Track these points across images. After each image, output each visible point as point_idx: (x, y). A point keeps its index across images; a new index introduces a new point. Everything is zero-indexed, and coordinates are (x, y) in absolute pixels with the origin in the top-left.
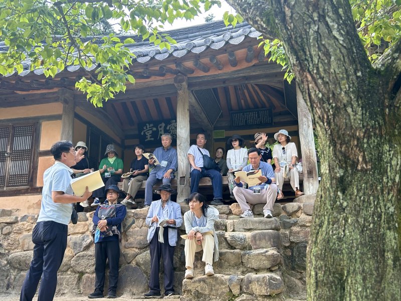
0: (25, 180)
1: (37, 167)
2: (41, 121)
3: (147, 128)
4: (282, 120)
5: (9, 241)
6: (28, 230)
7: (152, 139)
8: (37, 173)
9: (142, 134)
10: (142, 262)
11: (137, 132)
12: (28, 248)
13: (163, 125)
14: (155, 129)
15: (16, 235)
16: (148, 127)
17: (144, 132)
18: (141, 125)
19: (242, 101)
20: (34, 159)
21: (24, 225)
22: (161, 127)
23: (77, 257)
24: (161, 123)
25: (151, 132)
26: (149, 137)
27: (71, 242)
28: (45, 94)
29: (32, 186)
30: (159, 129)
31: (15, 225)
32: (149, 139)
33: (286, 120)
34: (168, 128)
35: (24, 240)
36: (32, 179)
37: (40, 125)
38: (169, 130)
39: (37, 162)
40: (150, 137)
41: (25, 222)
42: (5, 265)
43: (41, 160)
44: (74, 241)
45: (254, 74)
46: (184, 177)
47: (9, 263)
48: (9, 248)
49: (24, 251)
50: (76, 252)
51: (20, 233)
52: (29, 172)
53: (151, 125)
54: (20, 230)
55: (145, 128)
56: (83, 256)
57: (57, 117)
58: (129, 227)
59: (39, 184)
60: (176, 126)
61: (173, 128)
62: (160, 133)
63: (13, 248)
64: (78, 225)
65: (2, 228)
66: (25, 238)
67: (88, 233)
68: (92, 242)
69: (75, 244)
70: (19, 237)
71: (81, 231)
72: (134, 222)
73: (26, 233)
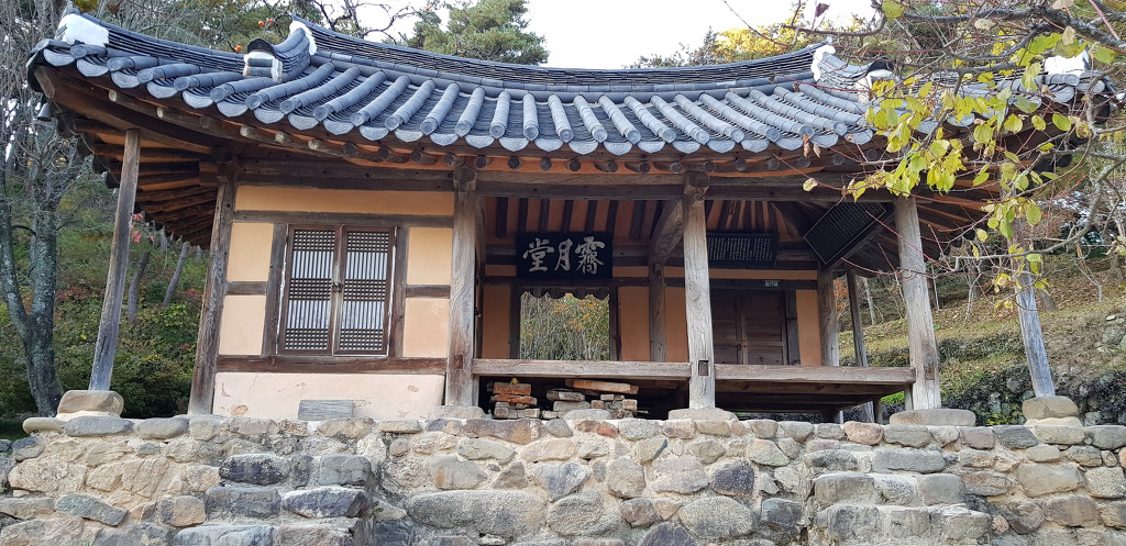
0: (376, 340)
1: (402, 317)
2: (406, 226)
3: (535, 247)
5: (407, 468)
6: (448, 449)
7: (545, 269)
8: (402, 329)
9: (525, 256)
10: (690, 522)
11: (512, 252)
12: (451, 484)
13: (569, 243)
14: (551, 250)
15: (420, 457)
16: (538, 244)
17: (530, 255)
18: (524, 240)
20: (394, 300)
21: (436, 437)
22: (563, 247)
23: (560, 505)
24: (565, 240)
25: (543, 254)
26: (537, 263)
27: (542, 475)
28: (417, 172)
29: (392, 354)
30: (561, 251)
31: (416, 437)
32: (537, 268)
33: (798, 259)
34: (578, 251)
35: (442, 468)
36: (392, 340)
38: (580, 254)
39: (403, 308)
40: (541, 265)
41: (440, 433)
43: (411, 304)
44: (547, 475)
46: (707, 361)
48: (408, 482)
49: (443, 490)
50: (556, 495)
52: (386, 325)
53: (546, 242)
54: (430, 447)
55: (531, 246)
56: (572, 504)
58: (659, 453)
59: (408, 352)
60: (594, 248)
61: (588, 251)
62: (561, 258)
63: (415, 483)
64: (556, 443)
65: (388, 443)
66: (442, 465)
67: (576, 460)
68: (587, 478)
69: (552, 479)
70: (426, 461)
71: (561, 456)
72: (665, 445)
73: (443, 455)
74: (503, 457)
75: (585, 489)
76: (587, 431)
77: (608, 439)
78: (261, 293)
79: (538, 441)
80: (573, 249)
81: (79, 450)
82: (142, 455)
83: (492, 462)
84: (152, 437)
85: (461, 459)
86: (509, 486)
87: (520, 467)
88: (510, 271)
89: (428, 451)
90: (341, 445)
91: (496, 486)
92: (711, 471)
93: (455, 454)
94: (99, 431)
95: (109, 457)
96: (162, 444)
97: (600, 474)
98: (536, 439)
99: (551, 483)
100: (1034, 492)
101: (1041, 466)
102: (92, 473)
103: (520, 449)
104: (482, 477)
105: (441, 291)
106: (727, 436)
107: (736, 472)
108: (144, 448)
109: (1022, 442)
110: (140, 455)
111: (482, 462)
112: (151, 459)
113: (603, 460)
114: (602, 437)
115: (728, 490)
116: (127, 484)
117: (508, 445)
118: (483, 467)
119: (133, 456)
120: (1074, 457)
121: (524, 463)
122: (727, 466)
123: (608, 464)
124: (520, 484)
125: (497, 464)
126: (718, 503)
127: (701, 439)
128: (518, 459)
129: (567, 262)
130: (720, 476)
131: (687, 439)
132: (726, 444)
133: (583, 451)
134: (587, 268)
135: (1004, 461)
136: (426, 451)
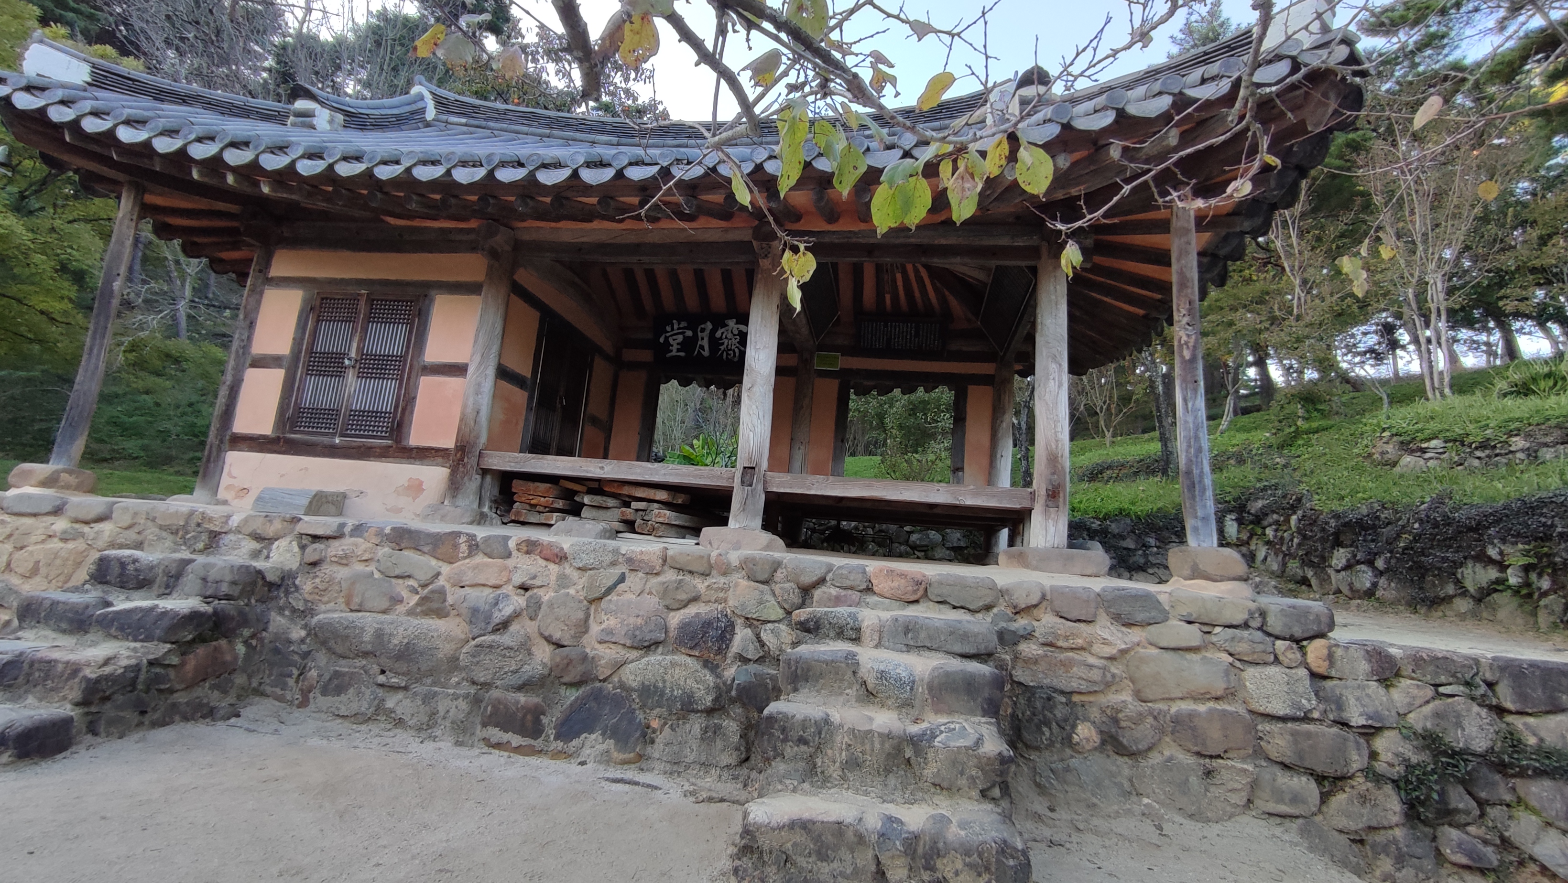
0: (385, 424)
1: (414, 398)
2: (433, 292)
3: (673, 329)
4: (965, 349)
5: (317, 580)
6: (366, 561)
7: (682, 354)
8: (412, 412)
9: (662, 340)
10: (634, 685)
11: (649, 336)
12: (360, 605)
13: (709, 326)
14: (689, 333)
15: (335, 568)
16: (676, 327)
17: (667, 338)
18: (662, 321)
19: (888, 297)
20: (409, 378)
21: (356, 545)
22: (703, 330)
23: (477, 646)
24: (705, 323)
25: (680, 338)
26: (675, 348)
27: (465, 604)
28: (450, 231)
29: (398, 441)
30: (700, 335)
31: (335, 543)
32: (674, 353)
33: (971, 349)
34: (718, 334)
35: (353, 583)
36: (400, 425)
37: (432, 301)
38: (721, 338)
39: (417, 388)
40: (678, 350)
41: (360, 540)
42: (303, 641)
43: (426, 383)
44: (472, 605)
45: (943, 242)
46: (753, 468)
47: (312, 632)
48: (317, 597)
49: (352, 611)
50: (476, 632)
51: (347, 565)
52: (396, 407)
53: (683, 324)
54: (346, 556)
55: (668, 328)
56: (490, 647)
57: (471, 289)
58: (609, 590)
59: (415, 438)
60: (736, 332)
61: (730, 336)
62: (699, 343)
63: (325, 599)
64: (487, 565)
65: (303, 548)
66: (355, 579)
67: (508, 589)
68: (516, 615)
69: (475, 611)
70: (342, 573)
71: (492, 582)
72: (622, 579)
73: (359, 568)
74: (423, 577)
75: (514, 627)
76: (528, 553)
77: (552, 567)
78: (280, 367)
79: (467, 561)
80: (713, 332)
81: (8, 530)
82: (64, 540)
83: (411, 582)
84: (76, 521)
85: (377, 575)
86: (426, 614)
87: (442, 592)
88: (646, 356)
89: (344, 561)
90: (255, 545)
91: (411, 613)
92: (675, 619)
93: (372, 568)
94: (29, 511)
95: (33, 539)
96: (86, 529)
97: (534, 609)
98: (465, 558)
99: (473, 615)
100: (1148, 694)
101: (1168, 656)
102: (18, 555)
103: (445, 569)
104: (397, 600)
105: (458, 370)
106: (705, 575)
107: (707, 624)
108: (65, 532)
109: (1140, 617)
110: (61, 539)
111: (400, 581)
112: (71, 545)
113: (540, 592)
114: (543, 563)
115: (691, 648)
116: (43, 570)
117: (434, 562)
118: (401, 588)
119: (56, 540)
120: (1227, 645)
121: (448, 587)
122: (697, 615)
123: (547, 598)
124: (441, 613)
125: (416, 585)
126: (673, 665)
127: (670, 576)
128: (441, 582)
129: (706, 347)
130: (684, 627)
131: (652, 573)
132: (701, 585)
133: (518, 579)
134: (728, 354)
135: (1105, 642)
136: (344, 560)
